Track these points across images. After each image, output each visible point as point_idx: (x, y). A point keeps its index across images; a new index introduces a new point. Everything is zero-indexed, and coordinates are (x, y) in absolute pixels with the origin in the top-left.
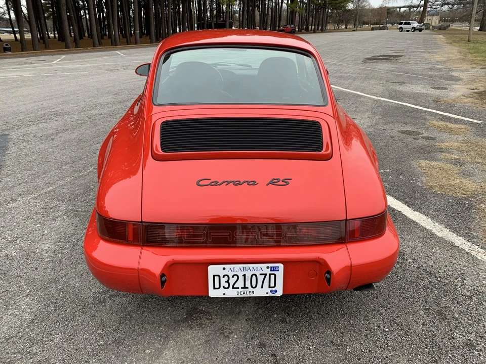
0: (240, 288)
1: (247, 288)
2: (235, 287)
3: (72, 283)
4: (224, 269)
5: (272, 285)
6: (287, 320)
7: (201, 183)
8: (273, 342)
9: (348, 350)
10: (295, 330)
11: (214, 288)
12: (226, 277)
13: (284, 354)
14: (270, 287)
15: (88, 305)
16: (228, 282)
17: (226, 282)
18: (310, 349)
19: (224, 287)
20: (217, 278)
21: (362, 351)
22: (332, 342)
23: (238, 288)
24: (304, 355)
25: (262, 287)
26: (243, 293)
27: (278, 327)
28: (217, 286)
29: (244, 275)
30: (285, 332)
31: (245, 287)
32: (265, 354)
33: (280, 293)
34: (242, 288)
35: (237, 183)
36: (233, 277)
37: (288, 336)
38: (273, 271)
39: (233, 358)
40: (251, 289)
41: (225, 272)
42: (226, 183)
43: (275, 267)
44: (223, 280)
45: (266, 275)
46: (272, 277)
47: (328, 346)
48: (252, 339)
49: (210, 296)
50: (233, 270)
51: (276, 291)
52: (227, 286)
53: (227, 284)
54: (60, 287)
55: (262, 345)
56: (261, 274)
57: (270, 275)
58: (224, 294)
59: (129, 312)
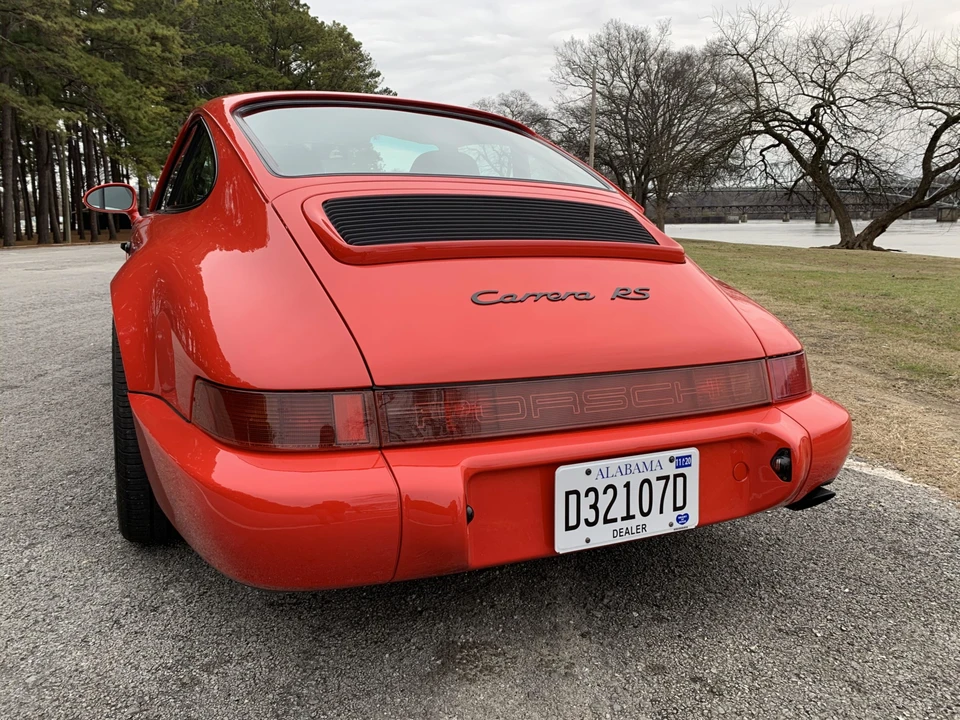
0: (619, 519)
1: (633, 517)
2: (609, 518)
3: (67, 665)
4: (588, 472)
5: (680, 503)
6: (666, 616)
7: (482, 299)
8: (674, 657)
9: (819, 635)
10: (696, 629)
11: (568, 528)
12: (592, 494)
13: (714, 671)
14: (676, 509)
15: (151, 699)
16: (594, 507)
17: (591, 507)
18: (752, 651)
19: (586, 521)
20: (573, 498)
21: (843, 630)
22: (780, 630)
23: (615, 520)
24: (752, 664)
25: (661, 512)
26: (624, 531)
27: (660, 630)
28: (573, 522)
29: (627, 485)
30: (680, 636)
31: (629, 517)
32: (677, 683)
33: (693, 523)
34: (623, 519)
35: (557, 298)
36: (605, 492)
37: (692, 640)
38: (682, 467)
39: (617, 707)
40: (639, 520)
41: (590, 482)
42: (534, 298)
43: (685, 457)
44: (586, 502)
45: (667, 478)
46: (680, 480)
47: (779, 638)
48: (626, 664)
49: (557, 550)
50: (605, 476)
51: (687, 519)
52: (592, 520)
53: (593, 511)
54: (33, 679)
55: (658, 669)
56: (659, 479)
57: (676, 476)
58: (588, 541)
59: (287, 689)
